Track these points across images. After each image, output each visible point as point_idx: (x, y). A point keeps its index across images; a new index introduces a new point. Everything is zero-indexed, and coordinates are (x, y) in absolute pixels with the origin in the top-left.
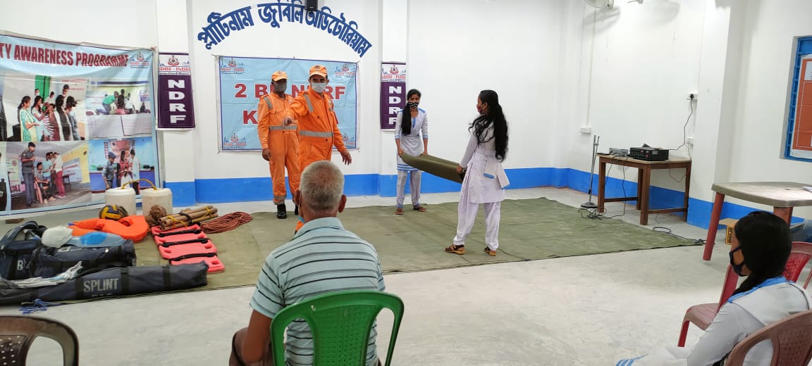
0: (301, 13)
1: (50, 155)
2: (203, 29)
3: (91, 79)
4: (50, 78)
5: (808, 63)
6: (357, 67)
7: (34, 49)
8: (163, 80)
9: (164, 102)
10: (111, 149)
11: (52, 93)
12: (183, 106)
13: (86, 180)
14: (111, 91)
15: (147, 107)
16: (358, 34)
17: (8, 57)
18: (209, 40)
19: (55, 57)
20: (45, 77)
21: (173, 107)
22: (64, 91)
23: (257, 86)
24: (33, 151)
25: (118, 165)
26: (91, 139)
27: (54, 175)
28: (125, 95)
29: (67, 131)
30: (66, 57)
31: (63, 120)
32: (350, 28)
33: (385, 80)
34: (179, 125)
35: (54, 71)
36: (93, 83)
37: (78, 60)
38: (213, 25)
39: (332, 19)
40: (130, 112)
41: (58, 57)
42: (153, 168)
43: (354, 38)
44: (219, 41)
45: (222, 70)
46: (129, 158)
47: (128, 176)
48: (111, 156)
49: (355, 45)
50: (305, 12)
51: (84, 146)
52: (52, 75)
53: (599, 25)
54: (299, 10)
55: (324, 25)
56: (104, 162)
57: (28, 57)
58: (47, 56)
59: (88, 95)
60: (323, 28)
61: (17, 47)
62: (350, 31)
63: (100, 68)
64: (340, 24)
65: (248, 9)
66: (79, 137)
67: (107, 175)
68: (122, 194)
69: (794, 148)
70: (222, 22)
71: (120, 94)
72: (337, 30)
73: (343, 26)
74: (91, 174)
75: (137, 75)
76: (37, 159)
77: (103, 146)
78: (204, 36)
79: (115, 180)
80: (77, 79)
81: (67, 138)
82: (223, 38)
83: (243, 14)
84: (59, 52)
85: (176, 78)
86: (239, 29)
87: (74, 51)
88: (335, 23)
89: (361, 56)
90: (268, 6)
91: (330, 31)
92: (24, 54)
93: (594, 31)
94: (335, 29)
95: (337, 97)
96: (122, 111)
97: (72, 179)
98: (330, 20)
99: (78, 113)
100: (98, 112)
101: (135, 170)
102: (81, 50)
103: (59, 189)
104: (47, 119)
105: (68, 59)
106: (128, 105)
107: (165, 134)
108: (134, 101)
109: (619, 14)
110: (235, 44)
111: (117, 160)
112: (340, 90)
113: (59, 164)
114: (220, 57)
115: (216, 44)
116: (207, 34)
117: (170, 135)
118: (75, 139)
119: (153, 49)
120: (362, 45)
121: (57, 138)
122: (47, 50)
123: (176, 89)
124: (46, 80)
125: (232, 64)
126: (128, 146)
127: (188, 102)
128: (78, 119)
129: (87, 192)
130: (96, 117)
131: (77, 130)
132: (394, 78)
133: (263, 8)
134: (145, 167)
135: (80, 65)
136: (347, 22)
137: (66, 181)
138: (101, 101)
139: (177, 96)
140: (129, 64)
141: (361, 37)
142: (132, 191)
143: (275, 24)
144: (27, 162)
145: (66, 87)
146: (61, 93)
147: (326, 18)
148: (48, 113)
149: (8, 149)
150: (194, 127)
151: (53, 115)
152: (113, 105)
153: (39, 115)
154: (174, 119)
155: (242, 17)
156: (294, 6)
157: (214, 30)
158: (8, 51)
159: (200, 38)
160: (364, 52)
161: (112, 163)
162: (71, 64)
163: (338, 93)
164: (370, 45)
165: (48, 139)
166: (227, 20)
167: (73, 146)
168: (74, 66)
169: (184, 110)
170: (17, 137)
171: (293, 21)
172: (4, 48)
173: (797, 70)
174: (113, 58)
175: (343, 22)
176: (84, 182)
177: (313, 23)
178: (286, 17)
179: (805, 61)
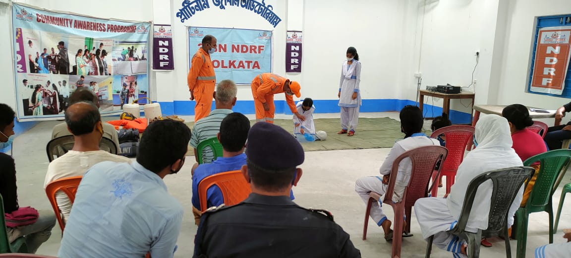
0: (238, 1)
1: (92, 83)
2: (180, 10)
3: (115, 40)
4: (93, 39)
5: (543, 33)
6: (272, 34)
7: (85, 22)
8: (156, 41)
9: (156, 54)
10: (125, 81)
11: (94, 48)
12: (168, 56)
13: (111, 98)
14: (126, 47)
15: (146, 57)
16: (273, 13)
17: (71, 27)
18: (183, 17)
19: (95, 27)
20: (90, 38)
21: (161, 57)
22: (100, 46)
24: (83, 81)
25: (128, 90)
26: (114, 75)
28: (134, 49)
29: (101, 70)
30: (102, 26)
31: (100, 63)
32: (268, 9)
33: (289, 42)
34: (165, 67)
35: (95, 35)
36: (116, 42)
37: (108, 28)
38: (185, 7)
39: (257, 4)
40: (136, 59)
41: (97, 27)
42: (146, 93)
43: (270, 15)
44: (189, 17)
45: (190, 35)
46: (134, 87)
47: (133, 97)
48: (125, 85)
49: (271, 20)
51: (111, 78)
53: (427, 7)
55: (252, 7)
56: (121, 88)
57: (81, 27)
58: (91, 26)
59: (113, 49)
60: (252, 10)
61: (76, 21)
62: (268, 11)
63: (120, 33)
64: (262, 7)
66: (108, 73)
67: (122, 96)
68: (132, 107)
69: (533, 86)
70: (191, 6)
71: (131, 49)
72: (260, 11)
73: (263, 8)
75: (141, 37)
77: (120, 79)
78: (180, 14)
79: (126, 99)
80: (107, 40)
81: (101, 74)
83: (203, 1)
84: (98, 24)
85: (164, 40)
86: (201, 10)
87: (106, 23)
88: (259, 6)
89: (274, 27)
91: (255, 11)
92: (79, 25)
93: (424, 12)
95: (259, 52)
96: (132, 59)
97: (104, 98)
99: (108, 59)
100: (119, 59)
101: (136, 93)
102: (110, 23)
104: (91, 63)
105: (103, 28)
106: (135, 55)
107: (157, 73)
108: (138, 53)
110: (198, 19)
111: (128, 88)
112: (261, 48)
113: (97, 89)
114: (189, 28)
115: (187, 19)
116: (182, 13)
117: (160, 75)
118: (106, 74)
119: (150, 22)
120: (275, 20)
121: (96, 74)
122: (91, 23)
123: (163, 46)
124: (90, 40)
125: (196, 31)
126: (134, 79)
127: (170, 54)
128: (108, 63)
129: (112, 105)
130: (117, 62)
131: (107, 69)
132: (294, 41)
134: (142, 92)
135: (109, 32)
136: (266, 6)
137: (100, 98)
138: (121, 52)
139: (164, 50)
140: (136, 31)
141: (275, 15)
143: (222, 7)
144: (80, 87)
145: (102, 44)
146: (99, 48)
147: (253, 3)
148: (91, 59)
149: (70, 78)
150: (174, 69)
151: (95, 61)
152: (127, 55)
153: (87, 60)
154: (162, 64)
157: (186, 11)
158: (71, 23)
159: (178, 15)
160: (276, 24)
161: (125, 89)
162: (104, 31)
163: (260, 50)
164: (280, 20)
165: (92, 74)
166: (194, 5)
167: (105, 79)
168: (106, 32)
169: (168, 59)
170: (75, 72)
171: (233, 5)
172: (69, 22)
173: (537, 37)
174: (128, 28)
175: (264, 5)
176: (109, 99)
177: (245, 6)
178: (229, 3)
179: (541, 32)
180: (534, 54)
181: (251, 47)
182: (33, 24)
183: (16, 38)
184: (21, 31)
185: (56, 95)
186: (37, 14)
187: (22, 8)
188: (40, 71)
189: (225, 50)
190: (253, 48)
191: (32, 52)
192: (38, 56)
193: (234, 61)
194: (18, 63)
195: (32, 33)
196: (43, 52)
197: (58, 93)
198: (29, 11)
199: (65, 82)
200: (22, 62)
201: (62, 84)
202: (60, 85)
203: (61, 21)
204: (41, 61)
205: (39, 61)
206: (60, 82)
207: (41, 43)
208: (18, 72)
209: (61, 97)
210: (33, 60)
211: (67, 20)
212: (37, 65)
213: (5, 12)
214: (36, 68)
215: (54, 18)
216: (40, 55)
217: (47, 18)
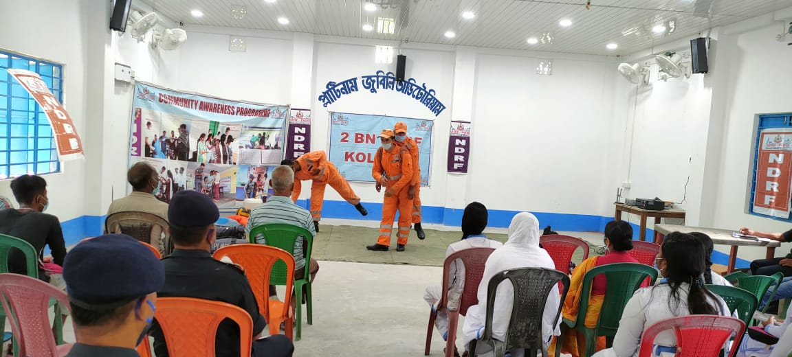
0: (393, 83)
1: (213, 173)
2: (323, 93)
3: (244, 124)
4: (218, 123)
5: (765, 135)
6: (432, 124)
7: (212, 104)
8: (292, 127)
9: (291, 142)
11: (219, 133)
12: (304, 146)
13: (234, 191)
14: (256, 133)
15: (279, 145)
16: (435, 99)
17: (196, 108)
18: (326, 101)
19: (223, 110)
20: (216, 122)
21: (296, 146)
22: (227, 131)
23: (357, 135)
24: (203, 169)
25: (255, 183)
26: (240, 164)
27: (214, 186)
28: (266, 136)
29: (225, 158)
30: (231, 109)
31: (224, 151)
32: (429, 94)
33: (453, 134)
35: (221, 118)
36: (245, 127)
37: (238, 111)
38: (330, 90)
39: (416, 88)
40: (268, 148)
41: (226, 109)
43: (432, 102)
44: (333, 101)
45: (333, 122)
46: (263, 180)
48: (252, 177)
49: (432, 107)
50: (396, 82)
51: (236, 168)
52: (221, 121)
53: (640, 97)
54: (392, 80)
55: (410, 92)
56: (246, 180)
57: (207, 109)
58: (219, 108)
59: (242, 135)
60: (409, 94)
61: (201, 102)
62: (429, 97)
63: (251, 117)
64: (422, 91)
65: (355, 79)
66: (232, 162)
67: (247, 189)
68: (255, 202)
69: (756, 205)
70: (336, 89)
71: (262, 135)
72: (419, 96)
73: (424, 93)
74: (237, 187)
75: (275, 123)
76: (205, 174)
77: (247, 170)
78: (323, 98)
79: (251, 194)
80: (235, 124)
81: (225, 163)
82: (336, 99)
83: (351, 83)
84: (226, 106)
85: (300, 126)
86: (347, 94)
87: (236, 106)
88: (418, 91)
89: (436, 116)
90: (369, 77)
91: (413, 96)
92: (205, 107)
93: (636, 102)
94: (418, 95)
96: (263, 147)
97: (225, 190)
98: (414, 88)
99: (234, 146)
100: (247, 146)
102: (240, 105)
103: (216, 196)
104: (214, 149)
105: (231, 111)
106: (267, 143)
108: (270, 141)
109: (652, 89)
110: (344, 104)
111: (255, 180)
113: (218, 179)
114: (333, 113)
115: (330, 103)
116: (325, 97)
118: (230, 163)
119: (288, 106)
120: (438, 108)
121: (219, 162)
122: (219, 105)
123: (299, 134)
124: (216, 124)
125: (340, 118)
127: (307, 143)
128: (233, 151)
129: (233, 199)
130: (244, 149)
131: (232, 157)
132: (460, 133)
133: (365, 79)
135: (239, 115)
136: (427, 90)
137: (221, 190)
138: (250, 139)
139: (299, 138)
140: (270, 116)
141: (437, 101)
143: (373, 91)
144: (199, 176)
145: (228, 129)
146: (224, 133)
147: (411, 87)
148: (215, 145)
149: (188, 165)
151: (218, 147)
152: (257, 143)
153: (210, 146)
155: (350, 85)
156: (388, 77)
157: (331, 93)
158: (196, 105)
159: (320, 99)
160: (439, 113)
161: (251, 181)
162: (233, 114)
164: (444, 108)
165: (213, 162)
166: (339, 88)
167: (228, 168)
168: (235, 115)
169: (304, 149)
170: (194, 159)
171: (387, 88)
172: (194, 103)
173: (758, 140)
174: (260, 111)
175: (424, 90)
176: (232, 192)
177: (402, 90)
178: (382, 86)
179: (763, 134)
180: (756, 162)
182: (154, 104)
183: (134, 118)
184: (140, 112)
185: (169, 183)
186: (160, 94)
187: (145, 86)
188: (155, 156)
189: (373, 142)
191: (150, 134)
192: (156, 139)
194: (133, 145)
195: (153, 114)
196: (162, 134)
197: (173, 181)
198: (151, 90)
199: (182, 169)
200: (138, 145)
201: (178, 171)
202: (177, 172)
203: (186, 102)
204: (158, 145)
205: (156, 144)
206: (176, 169)
207: (160, 125)
208: (132, 155)
210: (150, 142)
211: (192, 101)
213: (126, 91)
214: (151, 152)
215: (178, 98)
216: (158, 137)
217: (170, 98)
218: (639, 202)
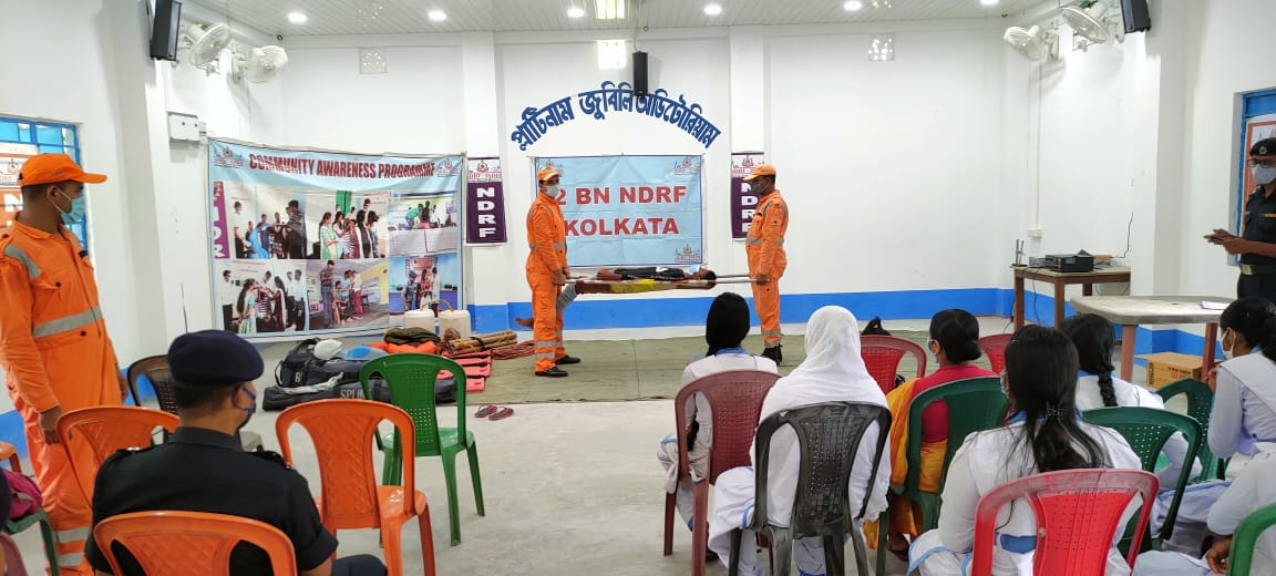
0: (630, 100)
1: (348, 274)
2: (518, 127)
3: (394, 191)
4: (350, 193)
6: (702, 162)
7: (337, 163)
8: (472, 188)
9: (473, 213)
10: (413, 267)
11: (353, 209)
12: (493, 217)
13: (385, 300)
14: (414, 204)
15: (453, 220)
16: (702, 119)
17: (305, 172)
18: (524, 140)
19: (357, 170)
20: (346, 192)
21: (482, 219)
22: (365, 205)
23: (579, 191)
24: (331, 270)
25: (419, 285)
26: (392, 257)
27: (353, 295)
28: (431, 207)
29: (367, 248)
30: (369, 169)
31: (364, 237)
32: (691, 112)
33: (737, 175)
34: (489, 239)
35: (355, 184)
36: (396, 196)
37: (380, 172)
38: (528, 121)
39: (669, 104)
40: (435, 226)
41: (361, 170)
42: (455, 288)
43: (697, 125)
44: (535, 140)
46: (430, 278)
47: (428, 297)
48: (412, 275)
49: (698, 133)
50: (635, 98)
51: (385, 264)
52: (353, 190)
53: (1045, 82)
54: (628, 95)
55: (659, 111)
57: (331, 172)
58: (349, 169)
59: (390, 209)
60: (658, 116)
61: (320, 162)
62: (692, 117)
63: (404, 179)
64: (679, 109)
65: (567, 100)
66: (379, 254)
67: (406, 295)
68: (421, 317)
70: (538, 118)
71: (424, 206)
72: (676, 117)
73: (682, 111)
74: (390, 294)
75: (445, 184)
76: (335, 278)
77: (404, 264)
78: (518, 136)
79: (414, 302)
80: (378, 192)
81: (366, 256)
82: (539, 136)
83: (562, 106)
84: (361, 164)
85: (486, 186)
86: (557, 125)
87: (378, 162)
88: (672, 108)
89: (707, 147)
90: (590, 94)
91: (666, 118)
92: (326, 169)
93: (1041, 92)
94: (673, 115)
95: (676, 200)
96: (427, 225)
98: (666, 104)
99: (379, 228)
101: (436, 290)
102: (384, 161)
103: (357, 310)
104: (347, 236)
106: (433, 218)
107: (474, 250)
108: (439, 215)
109: (1063, 67)
110: (555, 142)
111: (418, 280)
112: (681, 191)
113: (357, 283)
114: (537, 159)
115: (531, 143)
116: (522, 133)
117: (480, 252)
118: (375, 256)
119: (463, 155)
120: (708, 133)
121: (356, 255)
122: (349, 164)
123: (485, 198)
124: (346, 195)
125: (550, 166)
126: (430, 263)
127: (499, 212)
128: (379, 236)
129: (385, 314)
131: (377, 247)
132: (747, 173)
133: (585, 98)
134: (446, 287)
135: (383, 177)
136: (688, 106)
137: (365, 301)
138: (405, 214)
139: (486, 206)
140: (435, 173)
141: (706, 122)
142: (431, 313)
143: (599, 116)
144: (326, 282)
145: (367, 202)
146: (362, 208)
147: (661, 103)
148: (349, 229)
149: (307, 266)
150: (506, 241)
151: (354, 231)
152: (417, 219)
153: (340, 232)
154: (483, 233)
155: (560, 110)
156: (621, 91)
157: (530, 126)
158: (311, 167)
159: (513, 138)
160: (710, 141)
161: (412, 282)
162: (373, 176)
163: (677, 195)
164: (718, 132)
165: (348, 257)
166: (543, 116)
167: (373, 264)
168: (376, 178)
169: (494, 222)
171: (621, 110)
172: (307, 164)
173: (1243, 137)
174: (418, 168)
175: (683, 106)
176: (382, 303)
177: (646, 110)
178: (612, 106)
179: (1251, 126)
180: (1241, 176)
181: (659, 189)
182: (243, 172)
183: (213, 198)
184: (221, 187)
185: (280, 297)
186: (251, 155)
187: (225, 145)
188: (253, 255)
189: (606, 199)
190: (663, 191)
191: (240, 222)
193: (626, 221)
194: (217, 242)
195: (242, 189)
196: (260, 220)
197: (286, 293)
198: (236, 150)
199: (299, 273)
200: (223, 240)
201: (293, 276)
202: (290, 279)
203: (294, 164)
204: (256, 238)
205: (252, 237)
206: (289, 273)
207: (256, 205)
208: (216, 257)
209: (290, 301)
210: (242, 235)
211: (305, 161)
212: (248, 244)
213: (195, 156)
214: (245, 250)
215: (280, 159)
216: (254, 226)
217: (268, 160)
218: (1050, 262)
